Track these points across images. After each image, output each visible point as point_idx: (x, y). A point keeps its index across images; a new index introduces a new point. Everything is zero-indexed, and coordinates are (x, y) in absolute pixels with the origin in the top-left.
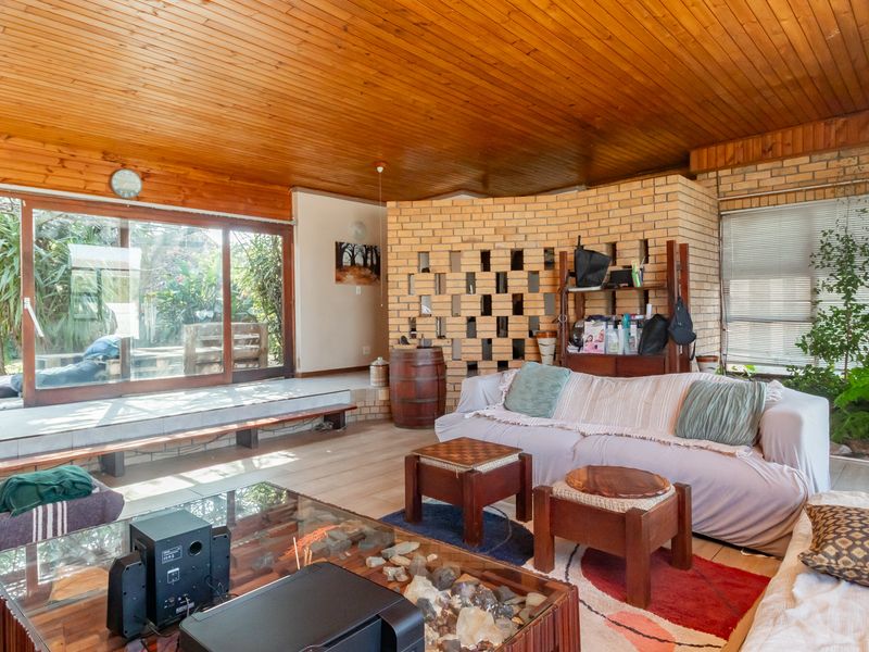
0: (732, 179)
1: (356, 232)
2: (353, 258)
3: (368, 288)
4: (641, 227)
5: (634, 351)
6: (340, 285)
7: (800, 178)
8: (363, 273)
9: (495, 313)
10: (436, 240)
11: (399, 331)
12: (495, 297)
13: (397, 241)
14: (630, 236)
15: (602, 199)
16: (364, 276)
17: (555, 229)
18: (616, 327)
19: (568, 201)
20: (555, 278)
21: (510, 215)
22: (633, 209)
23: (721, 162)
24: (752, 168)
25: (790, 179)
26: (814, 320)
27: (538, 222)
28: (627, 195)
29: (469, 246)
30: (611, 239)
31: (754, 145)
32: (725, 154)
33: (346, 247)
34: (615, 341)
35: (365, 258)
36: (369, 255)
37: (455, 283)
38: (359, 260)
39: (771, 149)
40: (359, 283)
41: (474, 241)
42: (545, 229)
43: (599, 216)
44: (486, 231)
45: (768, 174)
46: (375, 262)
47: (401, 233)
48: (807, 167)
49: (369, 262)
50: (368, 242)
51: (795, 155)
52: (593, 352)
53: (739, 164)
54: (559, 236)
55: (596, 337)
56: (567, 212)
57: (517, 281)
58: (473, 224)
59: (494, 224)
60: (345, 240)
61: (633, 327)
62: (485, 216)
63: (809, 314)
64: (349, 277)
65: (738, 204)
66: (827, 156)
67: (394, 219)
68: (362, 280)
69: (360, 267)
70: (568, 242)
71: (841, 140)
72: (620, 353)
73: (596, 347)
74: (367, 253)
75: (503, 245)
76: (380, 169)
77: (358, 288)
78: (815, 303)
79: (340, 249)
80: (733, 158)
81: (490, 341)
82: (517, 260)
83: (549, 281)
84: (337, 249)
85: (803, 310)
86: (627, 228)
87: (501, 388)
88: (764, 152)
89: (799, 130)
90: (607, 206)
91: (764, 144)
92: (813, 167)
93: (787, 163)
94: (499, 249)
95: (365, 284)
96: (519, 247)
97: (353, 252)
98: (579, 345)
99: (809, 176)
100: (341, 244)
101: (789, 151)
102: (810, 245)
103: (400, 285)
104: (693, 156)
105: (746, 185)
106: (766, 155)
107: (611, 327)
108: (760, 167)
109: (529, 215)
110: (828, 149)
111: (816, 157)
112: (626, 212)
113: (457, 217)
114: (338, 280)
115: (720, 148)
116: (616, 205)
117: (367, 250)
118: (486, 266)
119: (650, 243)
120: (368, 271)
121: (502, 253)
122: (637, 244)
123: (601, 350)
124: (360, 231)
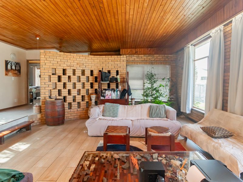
0: (129, 57)
1: (13, 57)
2: (11, 66)
3: (16, 78)
4: (117, 67)
5: (119, 98)
6: (7, 77)
7: (142, 59)
8: (15, 72)
9: (77, 88)
10: (58, 65)
11: (45, 94)
12: (77, 83)
13: (44, 64)
14: (114, 69)
15: (107, 59)
16: (15, 74)
17: (93, 65)
18: (114, 92)
19: (97, 58)
20: (93, 78)
21: (81, 60)
22: (115, 62)
23: (127, 53)
24: (133, 55)
25: (140, 59)
26: (144, 89)
27: (89, 62)
28: (113, 59)
29: (69, 68)
30: (109, 69)
31: (134, 51)
32: (128, 51)
33: (9, 62)
34: (114, 95)
35: (16, 67)
36: (17, 66)
37: (65, 79)
38: (14, 67)
39: (137, 52)
40: (13, 76)
41: (71, 66)
42: (91, 65)
43: (106, 63)
44: (74, 64)
45: (136, 57)
46: (19, 69)
47: (46, 61)
48: (143, 57)
49: (17, 68)
50: (17, 61)
51: (141, 54)
52: (108, 98)
53: (131, 54)
54: (95, 67)
55: (109, 94)
56: (97, 61)
57: (83, 79)
58: (70, 61)
59: (77, 62)
60: (9, 60)
61: (119, 92)
62: (74, 59)
63: (143, 88)
64: (10, 74)
65: (130, 63)
66: (147, 56)
67: (44, 56)
68: (15, 75)
69: (14, 70)
70: (97, 69)
71: (150, 53)
72: (115, 99)
73: (109, 97)
74: (16, 65)
75: (79, 68)
76: (38, 38)
77: (13, 78)
78: (144, 86)
79: (7, 63)
80: (129, 52)
81: (75, 96)
82: (83, 73)
83: (92, 79)
84: (6, 63)
85: (142, 87)
86: (113, 67)
87: (100, 111)
88: (136, 52)
89: (142, 49)
90: (108, 61)
91: (136, 51)
92: (145, 57)
93: (140, 56)
94: (78, 69)
95: (15, 76)
96: (84, 69)
97: (11, 64)
98: (104, 97)
99: (144, 59)
100: (7, 61)
101: (140, 53)
102: (143, 74)
103: (46, 79)
104: (121, 50)
105: (132, 59)
106: (136, 53)
107: (113, 92)
108: (135, 56)
109: (87, 60)
110: (147, 54)
111: (145, 55)
112: (113, 63)
113: (66, 58)
114: (6, 75)
115: (127, 50)
116: (110, 61)
117: (16, 64)
118: (74, 74)
119: (119, 71)
120: (17, 72)
121: (79, 70)
122: (116, 71)
123: (110, 98)
124: (14, 57)
